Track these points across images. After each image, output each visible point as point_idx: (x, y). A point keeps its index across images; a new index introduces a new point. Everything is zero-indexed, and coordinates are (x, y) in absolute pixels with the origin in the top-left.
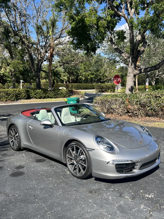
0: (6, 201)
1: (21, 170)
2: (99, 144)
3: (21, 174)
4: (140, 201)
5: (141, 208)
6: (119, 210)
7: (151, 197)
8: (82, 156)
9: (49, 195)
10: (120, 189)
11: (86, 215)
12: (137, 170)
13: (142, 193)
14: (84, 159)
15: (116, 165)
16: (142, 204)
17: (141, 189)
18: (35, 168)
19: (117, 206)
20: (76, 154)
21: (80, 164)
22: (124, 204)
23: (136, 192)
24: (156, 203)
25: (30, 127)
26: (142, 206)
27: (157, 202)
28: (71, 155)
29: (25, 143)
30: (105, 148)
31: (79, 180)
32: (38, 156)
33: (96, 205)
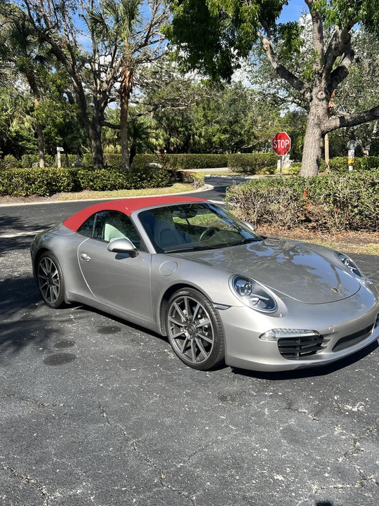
0: (38, 417)
1: (68, 351)
2: (242, 294)
3: (68, 358)
4: (334, 420)
5: (336, 433)
6: (285, 438)
7: (358, 410)
8: (203, 322)
9: (132, 405)
10: (288, 392)
11: (213, 449)
12: (327, 351)
13: (336, 401)
14: (206, 326)
15: (281, 340)
16: (337, 425)
17: (336, 394)
18: (98, 346)
19: (281, 429)
20: (189, 315)
21: (199, 337)
22: (298, 425)
23: (323, 399)
24: (368, 423)
25: (85, 255)
26: (338, 430)
27: (370, 421)
28: (178, 317)
29: (72, 290)
30: (254, 303)
31: (197, 371)
33: (236, 426)
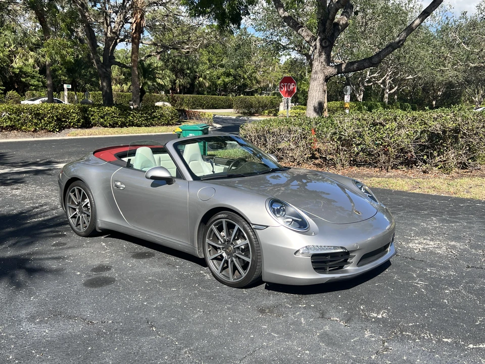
0: (89, 333)
1: (106, 274)
2: (278, 215)
3: (108, 281)
4: (363, 325)
5: (366, 336)
6: (323, 342)
7: (382, 317)
8: (239, 242)
9: (178, 319)
10: (319, 304)
11: (260, 353)
12: (352, 266)
13: (362, 310)
14: (243, 247)
15: (314, 256)
16: (366, 330)
17: (362, 304)
18: (135, 270)
19: (318, 334)
20: (227, 237)
21: (237, 257)
22: (332, 331)
23: (351, 309)
24: (393, 327)
25: (119, 184)
26: (367, 334)
27: (394, 325)
28: (216, 238)
29: (105, 219)
30: (289, 223)
31: (234, 289)
32: (135, 246)
33: (278, 333)
